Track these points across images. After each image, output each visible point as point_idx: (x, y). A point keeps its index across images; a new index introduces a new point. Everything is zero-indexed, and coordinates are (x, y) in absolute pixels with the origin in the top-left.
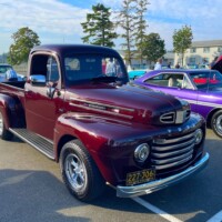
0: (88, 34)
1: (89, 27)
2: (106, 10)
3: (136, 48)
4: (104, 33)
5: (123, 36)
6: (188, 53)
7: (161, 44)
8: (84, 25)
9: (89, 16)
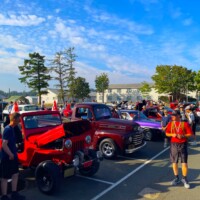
0: (25, 75)
1: (26, 70)
2: (41, 58)
3: (68, 88)
4: (40, 76)
5: (57, 78)
6: (107, 92)
7: (87, 85)
8: (21, 69)
9: (26, 61)
